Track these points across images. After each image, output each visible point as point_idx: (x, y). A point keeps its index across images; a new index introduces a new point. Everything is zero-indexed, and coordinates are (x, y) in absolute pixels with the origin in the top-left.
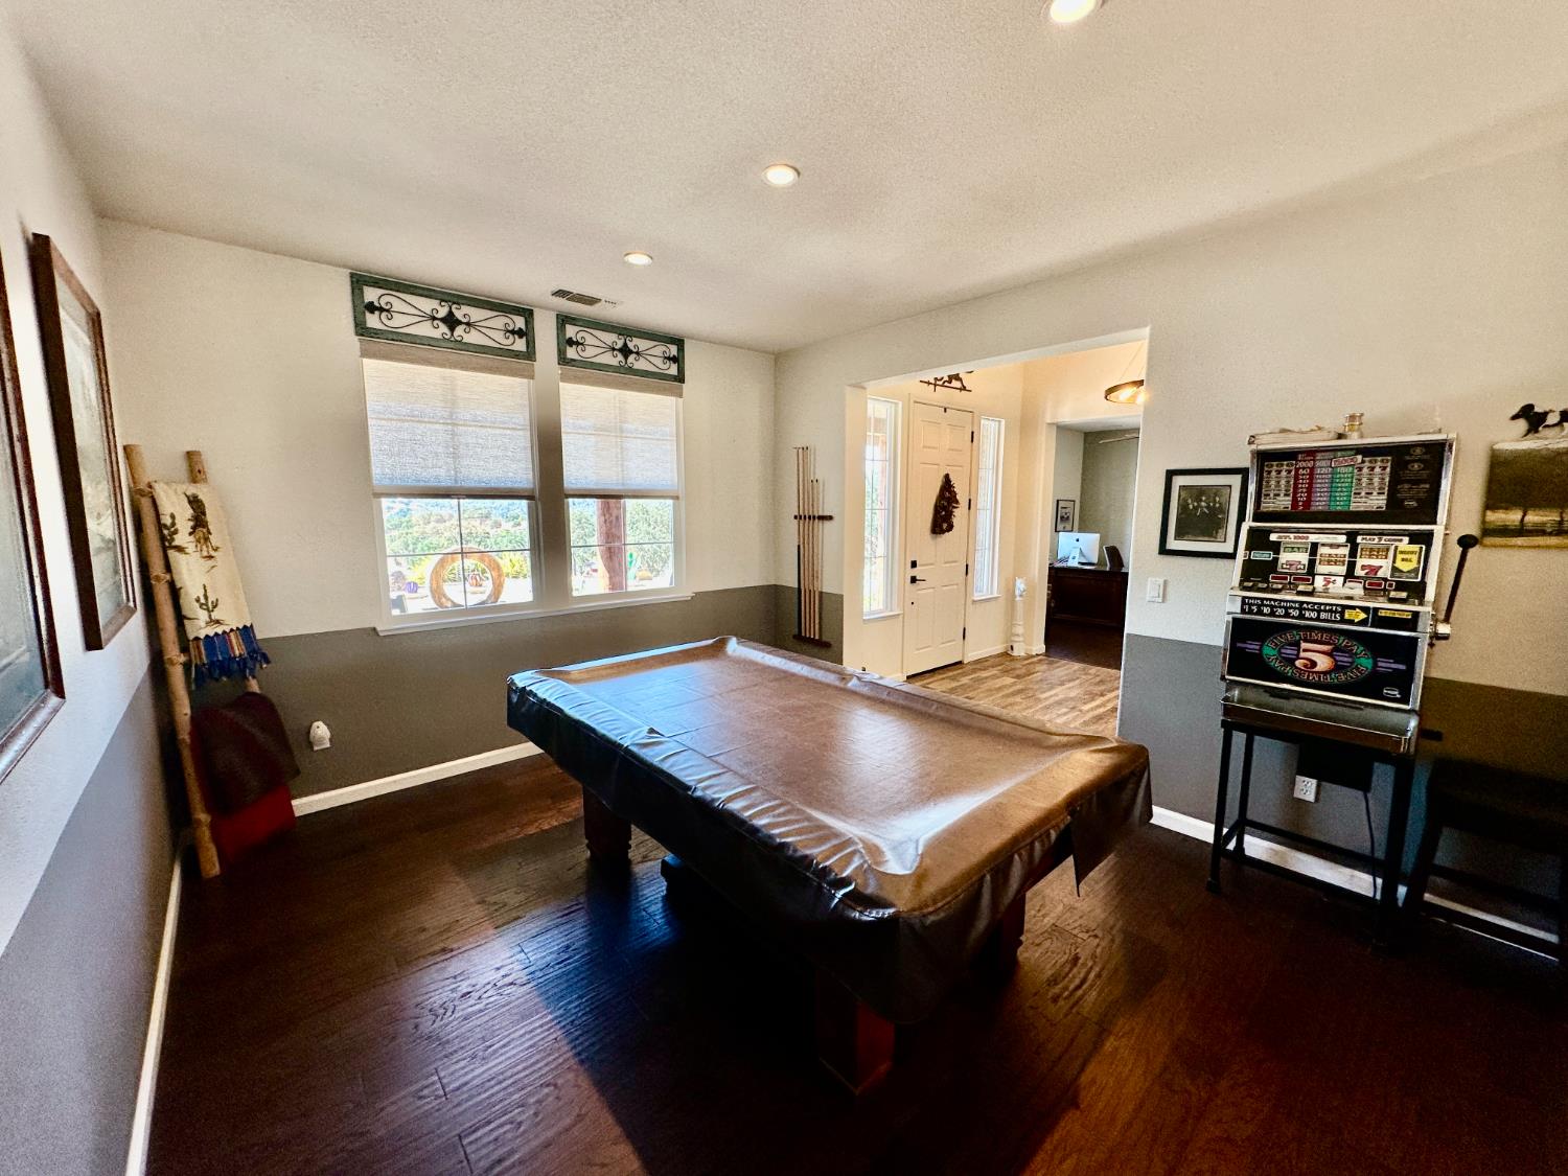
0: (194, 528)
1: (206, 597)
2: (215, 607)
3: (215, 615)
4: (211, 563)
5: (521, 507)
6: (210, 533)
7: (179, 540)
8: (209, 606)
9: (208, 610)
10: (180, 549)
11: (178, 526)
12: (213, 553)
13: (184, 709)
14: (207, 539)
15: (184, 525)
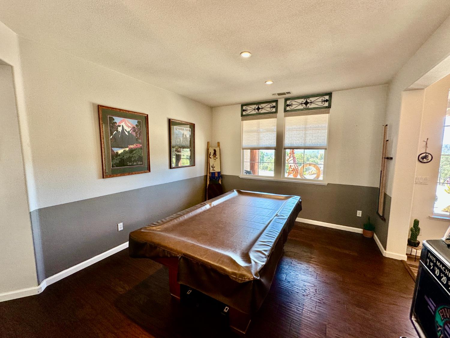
0: (213, 155)
1: (213, 166)
2: (214, 167)
3: (214, 169)
4: (215, 160)
5: (273, 151)
6: (216, 155)
7: (211, 156)
8: (213, 167)
9: (213, 168)
10: (210, 158)
11: (211, 154)
12: (216, 159)
13: (208, 183)
14: (215, 156)
15: (212, 154)
